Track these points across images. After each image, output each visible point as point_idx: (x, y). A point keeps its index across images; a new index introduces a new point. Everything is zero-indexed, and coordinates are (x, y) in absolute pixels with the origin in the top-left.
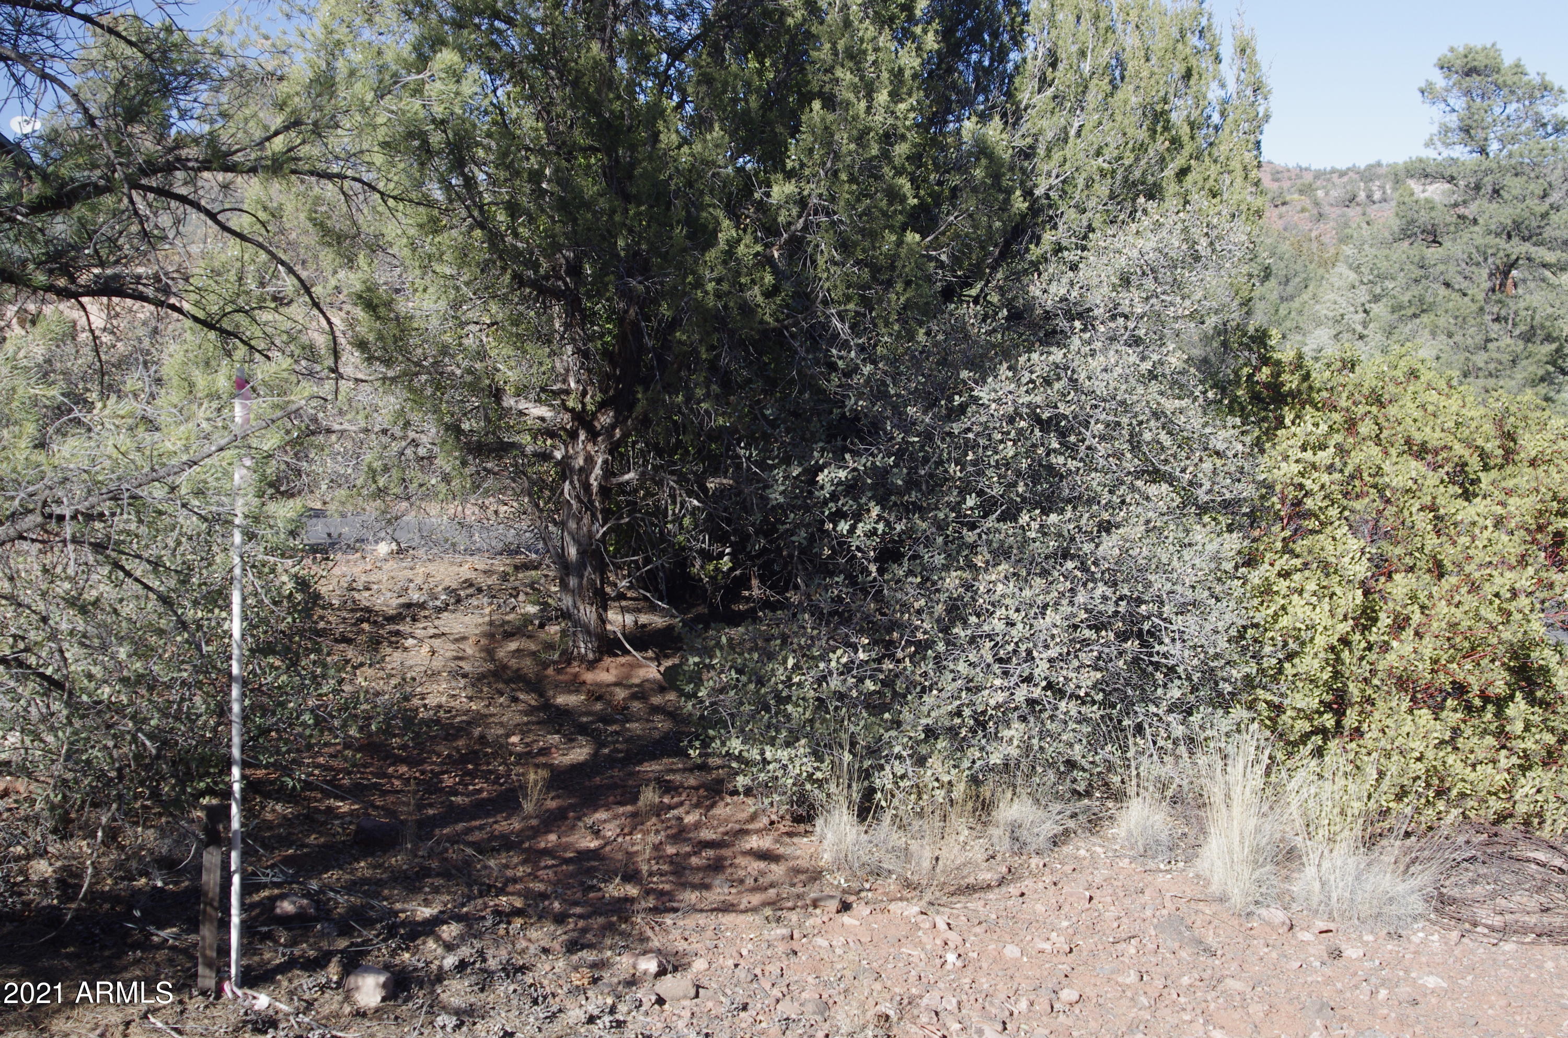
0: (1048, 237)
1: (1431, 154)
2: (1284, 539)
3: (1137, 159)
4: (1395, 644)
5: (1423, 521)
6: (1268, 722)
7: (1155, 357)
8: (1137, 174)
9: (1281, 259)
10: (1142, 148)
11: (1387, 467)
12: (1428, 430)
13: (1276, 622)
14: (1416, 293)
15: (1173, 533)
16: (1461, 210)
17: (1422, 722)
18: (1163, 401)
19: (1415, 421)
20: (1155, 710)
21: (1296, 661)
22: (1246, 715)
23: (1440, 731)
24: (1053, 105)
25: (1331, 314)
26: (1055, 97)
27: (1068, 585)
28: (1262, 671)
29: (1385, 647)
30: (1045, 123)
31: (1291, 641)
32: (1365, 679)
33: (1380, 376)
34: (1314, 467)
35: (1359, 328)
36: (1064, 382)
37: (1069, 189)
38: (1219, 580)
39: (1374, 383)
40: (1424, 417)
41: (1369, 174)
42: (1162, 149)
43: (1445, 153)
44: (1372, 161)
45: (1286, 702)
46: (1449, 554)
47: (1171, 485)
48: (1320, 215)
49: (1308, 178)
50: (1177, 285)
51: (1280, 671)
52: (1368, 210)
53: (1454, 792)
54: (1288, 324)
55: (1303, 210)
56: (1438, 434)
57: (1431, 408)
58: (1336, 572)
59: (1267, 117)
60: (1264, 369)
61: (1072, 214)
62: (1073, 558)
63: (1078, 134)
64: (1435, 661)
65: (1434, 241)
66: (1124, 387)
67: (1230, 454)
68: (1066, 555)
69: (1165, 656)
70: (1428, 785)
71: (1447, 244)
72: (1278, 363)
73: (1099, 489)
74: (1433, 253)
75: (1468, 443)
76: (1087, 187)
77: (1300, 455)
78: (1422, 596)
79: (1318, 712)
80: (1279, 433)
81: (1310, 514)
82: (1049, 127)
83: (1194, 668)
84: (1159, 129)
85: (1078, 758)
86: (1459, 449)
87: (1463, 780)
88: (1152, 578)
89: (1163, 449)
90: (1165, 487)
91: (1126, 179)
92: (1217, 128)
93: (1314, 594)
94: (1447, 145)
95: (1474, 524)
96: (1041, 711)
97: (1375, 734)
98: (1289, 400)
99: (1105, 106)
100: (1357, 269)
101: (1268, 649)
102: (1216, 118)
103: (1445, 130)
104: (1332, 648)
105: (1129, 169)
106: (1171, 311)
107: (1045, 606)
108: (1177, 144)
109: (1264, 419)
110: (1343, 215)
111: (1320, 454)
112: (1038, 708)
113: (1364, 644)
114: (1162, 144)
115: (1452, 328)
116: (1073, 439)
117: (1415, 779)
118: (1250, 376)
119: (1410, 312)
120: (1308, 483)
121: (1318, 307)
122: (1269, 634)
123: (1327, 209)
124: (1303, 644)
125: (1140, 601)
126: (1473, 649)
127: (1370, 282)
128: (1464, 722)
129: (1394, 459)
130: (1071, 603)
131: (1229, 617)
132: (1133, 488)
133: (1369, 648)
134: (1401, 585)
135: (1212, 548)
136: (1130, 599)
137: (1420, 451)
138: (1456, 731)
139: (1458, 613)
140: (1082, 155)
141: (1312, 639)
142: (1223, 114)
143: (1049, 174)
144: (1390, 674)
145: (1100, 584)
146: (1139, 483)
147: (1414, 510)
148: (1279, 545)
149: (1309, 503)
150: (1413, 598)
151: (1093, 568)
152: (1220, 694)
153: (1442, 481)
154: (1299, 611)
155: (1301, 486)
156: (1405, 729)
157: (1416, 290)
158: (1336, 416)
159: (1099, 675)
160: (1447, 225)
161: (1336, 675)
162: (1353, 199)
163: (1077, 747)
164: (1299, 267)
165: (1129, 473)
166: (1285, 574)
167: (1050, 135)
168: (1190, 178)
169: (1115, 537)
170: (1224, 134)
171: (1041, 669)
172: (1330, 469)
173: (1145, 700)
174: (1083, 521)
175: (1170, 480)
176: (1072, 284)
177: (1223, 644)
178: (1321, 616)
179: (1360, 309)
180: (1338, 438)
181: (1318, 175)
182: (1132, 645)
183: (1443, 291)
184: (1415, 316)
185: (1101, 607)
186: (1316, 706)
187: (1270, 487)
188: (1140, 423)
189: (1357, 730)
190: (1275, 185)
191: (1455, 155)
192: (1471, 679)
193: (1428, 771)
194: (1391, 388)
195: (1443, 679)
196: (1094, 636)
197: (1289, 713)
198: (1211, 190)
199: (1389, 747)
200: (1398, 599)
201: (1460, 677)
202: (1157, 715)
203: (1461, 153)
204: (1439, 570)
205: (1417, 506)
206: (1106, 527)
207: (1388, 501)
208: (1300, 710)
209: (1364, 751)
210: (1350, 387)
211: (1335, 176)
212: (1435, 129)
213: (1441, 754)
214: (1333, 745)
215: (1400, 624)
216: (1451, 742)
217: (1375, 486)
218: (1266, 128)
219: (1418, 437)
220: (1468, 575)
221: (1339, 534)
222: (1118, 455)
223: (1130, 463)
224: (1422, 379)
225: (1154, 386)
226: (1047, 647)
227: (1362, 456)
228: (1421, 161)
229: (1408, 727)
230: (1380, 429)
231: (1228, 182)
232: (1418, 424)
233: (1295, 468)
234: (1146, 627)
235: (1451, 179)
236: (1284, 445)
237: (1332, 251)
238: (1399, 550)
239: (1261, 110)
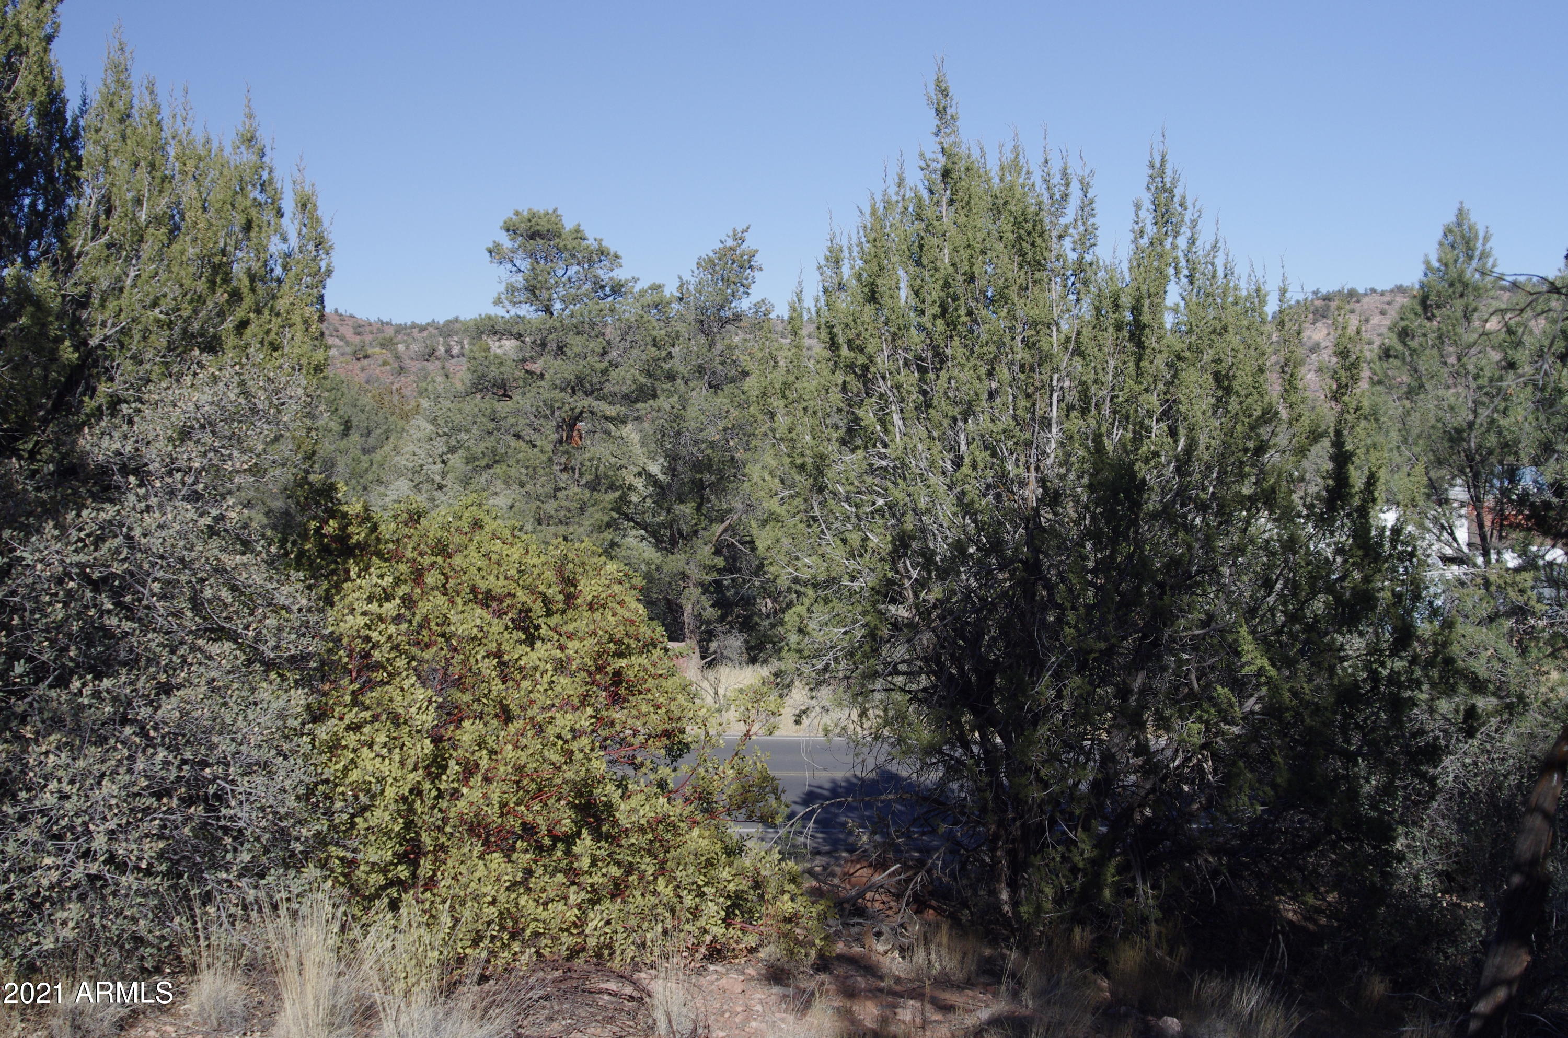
0: (103, 388)
1: (500, 312)
2: (353, 692)
3: (195, 312)
4: (465, 790)
5: (488, 667)
6: (342, 879)
7: (214, 512)
8: (196, 326)
9: (362, 411)
10: (200, 300)
11: (453, 617)
12: (492, 578)
13: (345, 776)
14: (488, 445)
15: (237, 692)
16: (530, 366)
17: (494, 866)
18: (223, 557)
19: (479, 569)
20: (224, 875)
21: (368, 814)
22: (318, 872)
23: (511, 873)
24: (106, 253)
25: (410, 465)
26: (109, 246)
27: (126, 752)
28: (333, 827)
29: (455, 794)
30: (98, 272)
31: (361, 795)
32: (438, 828)
33: (445, 527)
34: (381, 619)
35: (438, 478)
36: (120, 540)
37: (126, 341)
38: (287, 737)
39: (439, 534)
40: (488, 566)
41: (448, 329)
42: (222, 300)
43: (512, 313)
44: (450, 317)
45: (360, 856)
46: (514, 699)
47: (235, 641)
48: (401, 368)
49: (390, 332)
50: (235, 439)
51: (353, 825)
52: (447, 364)
53: (528, 932)
54: (370, 476)
55: (385, 363)
56: (502, 582)
57: (494, 557)
58: (406, 722)
59: (329, 272)
60: (331, 522)
61: (128, 366)
62: (132, 722)
63: (134, 286)
64: (503, 805)
65: (505, 395)
66: (181, 543)
67: (295, 608)
68: (124, 721)
69: (232, 818)
70: (503, 928)
71: (517, 397)
72: (345, 515)
73: (158, 649)
74: (504, 407)
75: (531, 590)
76: (145, 338)
77: (365, 608)
78: (490, 741)
79: (391, 863)
80: (345, 585)
81: (379, 666)
82: (104, 277)
83: (264, 829)
84: (218, 280)
85: (144, 933)
86: (521, 595)
87: (536, 920)
88: (215, 739)
89: (226, 606)
90: (228, 646)
91: (185, 331)
92: (279, 281)
93: (385, 745)
94: (515, 304)
95: (536, 668)
96: (102, 887)
97: (448, 882)
98: (357, 552)
99: (159, 256)
100: (434, 421)
101: (338, 805)
102: (278, 271)
103: (511, 290)
104: (404, 799)
105: (187, 321)
106: (228, 466)
107: (103, 775)
108: (236, 296)
109: (333, 572)
110: (424, 369)
111: (387, 605)
112: (99, 884)
113: (434, 793)
114: (221, 296)
115: (524, 478)
116: (128, 598)
117: (489, 923)
118: (318, 530)
119: (483, 463)
120: (374, 635)
121: (398, 458)
122: (340, 789)
123: (407, 363)
124: (373, 797)
125: (204, 764)
126: (540, 790)
127: (445, 434)
128: (535, 861)
129: (460, 608)
130: (130, 771)
131: (298, 775)
132: (194, 649)
133: (440, 795)
134: (469, 732)
135: (276, 705)
136: (193, 763)
137: (486, 599)
138: (529, 872)
139: (523, 757)
140: (138, 306)
141: (383, 791)
142: (285, 268)
143: (104, 324)
144: (462, 821)
145: (160, 749)
146: (200, 642)
147: (479, 657)
148: (348, 698)
149: (376, 655)
150: (481, 744)
151: (152, 733)
152: (293, 855)
153: (507, 628)
154: (368, 763)
155: (368, 639)
156: (477, 875)
157: (490, 442)
158: (403, 567)
159: (161, 845)
160: (516, 380)
161: (408, 825)
162: (432, 353)
163: (142, 922)
164: (381, 420)
165: (191, 632)
166: (355, 728)
167: (105, 284)
168: (249, 331)
169: (174, 701)
170: (285, 287)
171: (99, 842)
172: (397, 620)
173: (215, 866)
174: (140, 684)
175: (234, 637)
176: (125, 437)
177: (291, 802)
178: (389, 769)
179: (438, 460)
180: (404, 589)
181: (400, 329)
182: (198, 811)
183: (513, 443)
184: (488, 466)
185: (163, 773)
186: (389, 858)
187: (337, 640)
188: (202, 580)
189: (432, 878)
190: (357, 339)
191: (522, 313)
192: (539, 820)
193: (501, 913)
194: (457, 539)
195: (513, 823)
196: (155, 804)
197: (362, 868)
198: (271, 344)
199: (462, 894)
200: (466, 746)
201: (529, 818)
202: (227, 881)
203: (526, 311)
204: (506, 716)
205: (483, 653)
206: (166, 689)
207: (455, 650)
208: (373, 864)
209: (438, 899)
210: (416, 539)
211: (415, 331)
212: (502, 288)
213: (513, 896)
214: (408, 897)
215: (469, 770)
216: (523, 884)
217: (443, 635)
218: (329, 282)
219: (482, 585)
220: (532, 719)
221: (406, 684)
222: (178, 614)
223: (190, 620)
224: (487, 528)
225: (215, 542)
226: (105, 819)
227: (429, 606)
228: (490, 318)
229: (481, 871)
230: (447, 579)
231: (289, 336)
232: (483, 573)
233: (361, 621)
234: (211, 790)
235: (519, 336)
236: (350, 598)
237: (413, 403)
238: (467, 698)
239: (323, 265)
